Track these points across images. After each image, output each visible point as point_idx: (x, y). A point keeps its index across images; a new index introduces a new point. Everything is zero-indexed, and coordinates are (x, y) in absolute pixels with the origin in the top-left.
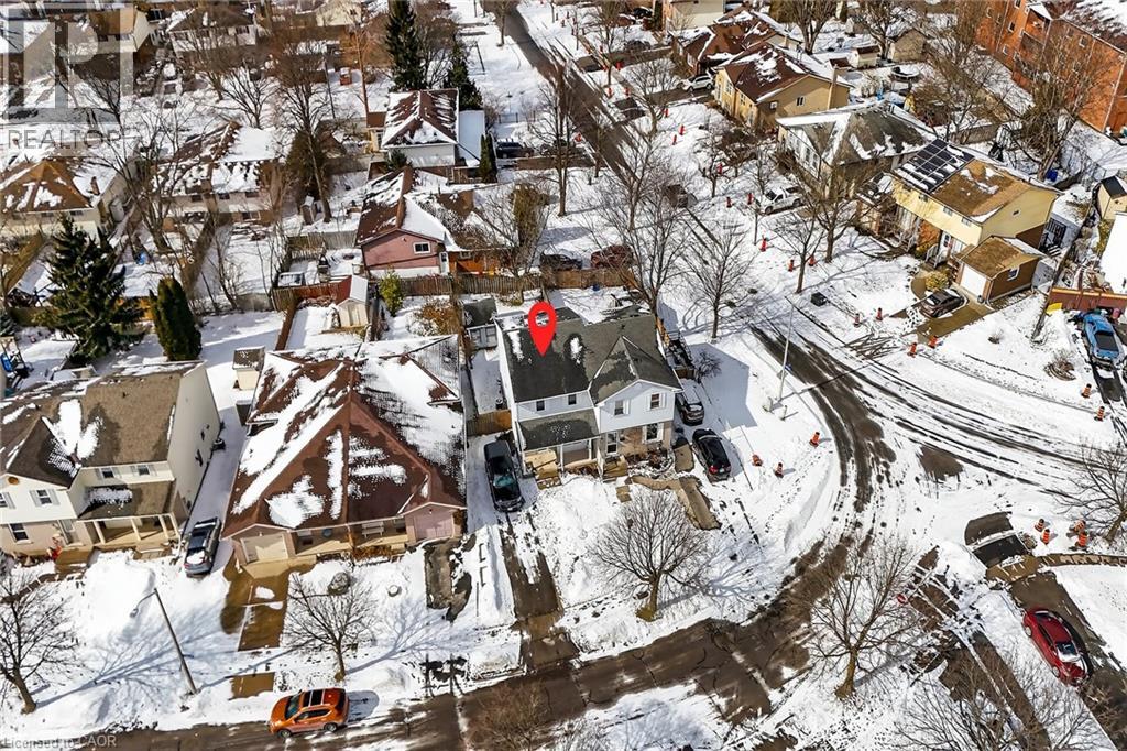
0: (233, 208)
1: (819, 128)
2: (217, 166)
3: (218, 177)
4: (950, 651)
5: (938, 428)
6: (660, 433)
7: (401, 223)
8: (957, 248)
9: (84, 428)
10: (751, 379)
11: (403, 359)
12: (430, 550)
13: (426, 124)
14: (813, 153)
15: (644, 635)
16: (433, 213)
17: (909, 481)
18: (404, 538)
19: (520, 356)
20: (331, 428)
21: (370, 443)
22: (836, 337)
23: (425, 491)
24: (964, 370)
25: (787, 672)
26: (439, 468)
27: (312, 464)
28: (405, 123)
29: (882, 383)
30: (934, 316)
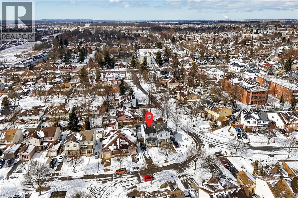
0: (92, 113)
1: (194, 101)
2: (90, 106)
3: (91, 108)
4: (210, 166)
5: (212, 142)
6: (168, 141)
7: (124, 113)
8: (217, 118)
9: (80, 136)
10: (183, 136)
11: (127, 130)
12: (132, 155)
13: (127, 100)
14: (194, 105)
15: (166, 165)
16: (129, 112)
17: (207, 148)
18: (128, 154)
19: (146, 128)
20: (117, 137)
21: (123, 139)
22: (197, 131)
23: (132, 145)
24: (217, 135)
25: (187, 168)
26: (134, 143)
27: (115, 142)
28: (123, 100)
29: (204, 137)
30: (213, 128)
